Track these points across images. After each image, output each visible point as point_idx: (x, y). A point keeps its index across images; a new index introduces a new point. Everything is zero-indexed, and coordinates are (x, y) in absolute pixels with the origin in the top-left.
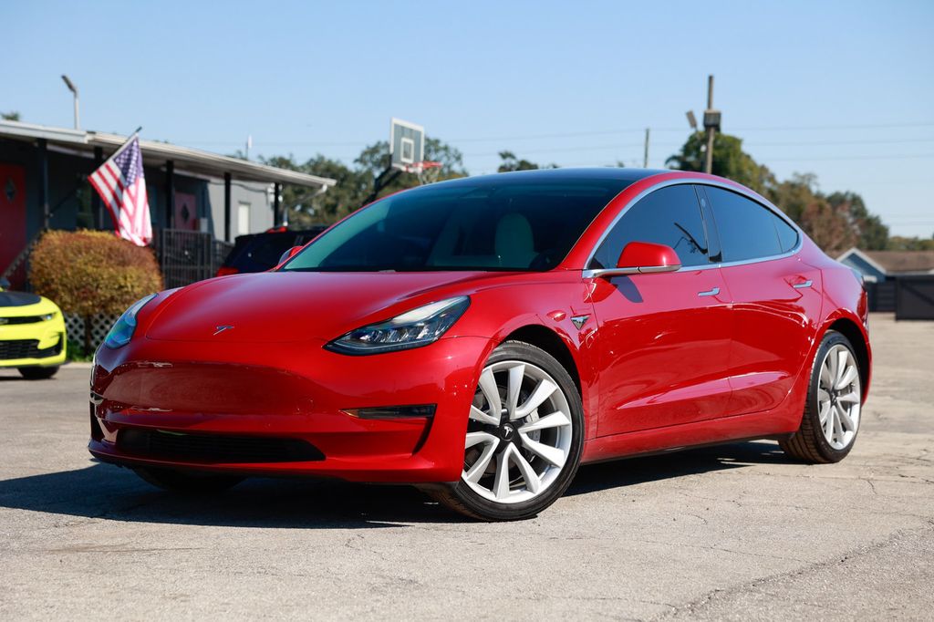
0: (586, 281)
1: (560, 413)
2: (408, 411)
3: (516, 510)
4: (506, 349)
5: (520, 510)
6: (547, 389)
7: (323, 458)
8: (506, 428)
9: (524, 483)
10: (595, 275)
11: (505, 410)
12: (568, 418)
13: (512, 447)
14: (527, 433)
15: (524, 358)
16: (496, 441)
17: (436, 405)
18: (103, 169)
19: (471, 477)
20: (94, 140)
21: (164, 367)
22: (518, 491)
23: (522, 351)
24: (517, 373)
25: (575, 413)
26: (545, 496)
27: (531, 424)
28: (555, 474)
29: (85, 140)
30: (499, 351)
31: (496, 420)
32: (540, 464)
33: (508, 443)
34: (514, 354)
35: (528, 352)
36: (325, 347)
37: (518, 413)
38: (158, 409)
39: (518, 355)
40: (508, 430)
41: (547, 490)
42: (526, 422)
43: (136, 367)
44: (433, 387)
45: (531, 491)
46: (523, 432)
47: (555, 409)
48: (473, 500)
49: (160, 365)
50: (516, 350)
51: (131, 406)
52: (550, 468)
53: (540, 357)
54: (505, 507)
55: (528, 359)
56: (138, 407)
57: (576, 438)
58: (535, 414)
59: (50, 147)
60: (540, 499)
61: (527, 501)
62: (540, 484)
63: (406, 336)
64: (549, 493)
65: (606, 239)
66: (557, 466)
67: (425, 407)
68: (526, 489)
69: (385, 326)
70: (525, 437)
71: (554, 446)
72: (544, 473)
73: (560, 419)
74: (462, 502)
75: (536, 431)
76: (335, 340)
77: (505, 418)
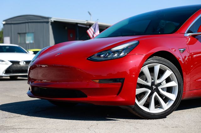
0: (186, 37)
1: (173, 81)
2: (115, 80)
3: (157, 115)
4: (153, 59)
5: (159, 115)
6: (168, 73)
7: (86, 97)
8: (153, 87)
9: (160, 106)
10: (189, 35)
11: (153, 81)
12: (177, 83)
13: (155, 94)
14: (162, 89)
15: (159, 62)
16: (150, 91)
17: (124, 78)
18: (90, 29)
19: (140, 104)
20: (88, 23)
21: (46, 67)
22: (158, 109)
23: (159, 60)
24: (157, 68)
25: (179, 82)
26: (168, 111)
27: (163, 86)
28: (172, 103)
29: (86, 22)
30: (150, 60)
31: (149, 84)
32: (166, 100)
33: (154, 92)
34: (156, 61)
35: (161, 60)
36: (87, 59)
37: (158, 82)
38: (46, 81)
39: (157, 61)
40: (154, 88)
41: (169, 108)
42: (161, 85)
43: (36, 67)
44: (125, 73)
45: (163, 109)
46: (160, 88)
47: (172, 80)
48: (141, 112)
49: (44, 66)
50: (156, 60)
51: (36, 80)
52: (170, 101)
53: (166, 62)
54: (153, 114)
55: (161, 63)
56: (38, 80)
57: (180, 90)
58: (165, 82)
59: (79, 25)
60: (166, 112)
61: (161, 112)
62: (166, 106)
63: (116, 55)
64: (169, 110)
65: (194, 24)
66: (173, 100)
67: (121, 79)
68: (161, 108)
69: (109, 52)
70: (160, 90)
71: (172, 93)
72: (168, 103)
73: (174, 84)
74: (137, 112)
75: (165, 88)
76: (91, 56)
77: (153, 83)
